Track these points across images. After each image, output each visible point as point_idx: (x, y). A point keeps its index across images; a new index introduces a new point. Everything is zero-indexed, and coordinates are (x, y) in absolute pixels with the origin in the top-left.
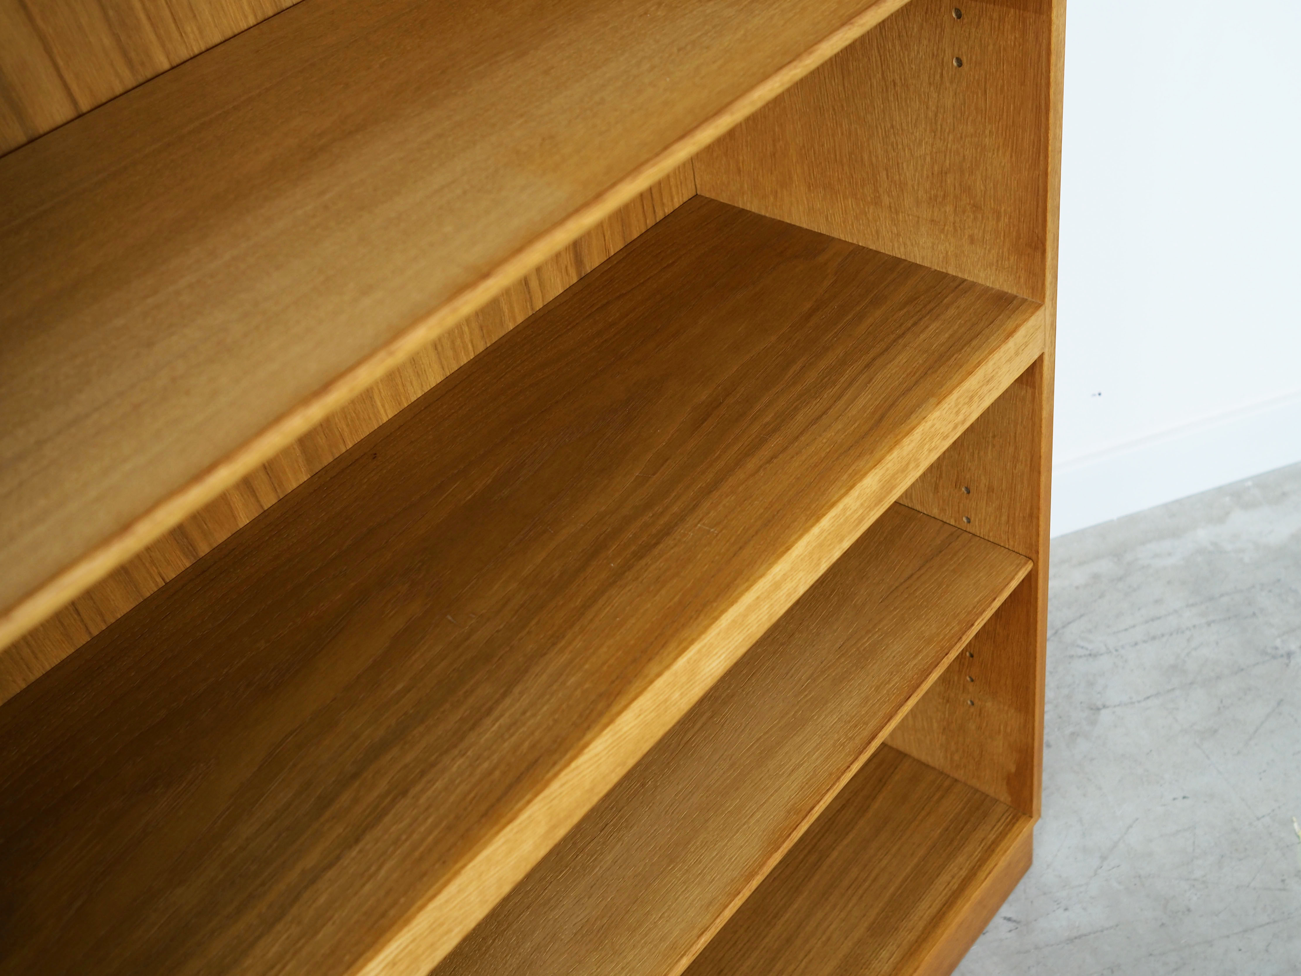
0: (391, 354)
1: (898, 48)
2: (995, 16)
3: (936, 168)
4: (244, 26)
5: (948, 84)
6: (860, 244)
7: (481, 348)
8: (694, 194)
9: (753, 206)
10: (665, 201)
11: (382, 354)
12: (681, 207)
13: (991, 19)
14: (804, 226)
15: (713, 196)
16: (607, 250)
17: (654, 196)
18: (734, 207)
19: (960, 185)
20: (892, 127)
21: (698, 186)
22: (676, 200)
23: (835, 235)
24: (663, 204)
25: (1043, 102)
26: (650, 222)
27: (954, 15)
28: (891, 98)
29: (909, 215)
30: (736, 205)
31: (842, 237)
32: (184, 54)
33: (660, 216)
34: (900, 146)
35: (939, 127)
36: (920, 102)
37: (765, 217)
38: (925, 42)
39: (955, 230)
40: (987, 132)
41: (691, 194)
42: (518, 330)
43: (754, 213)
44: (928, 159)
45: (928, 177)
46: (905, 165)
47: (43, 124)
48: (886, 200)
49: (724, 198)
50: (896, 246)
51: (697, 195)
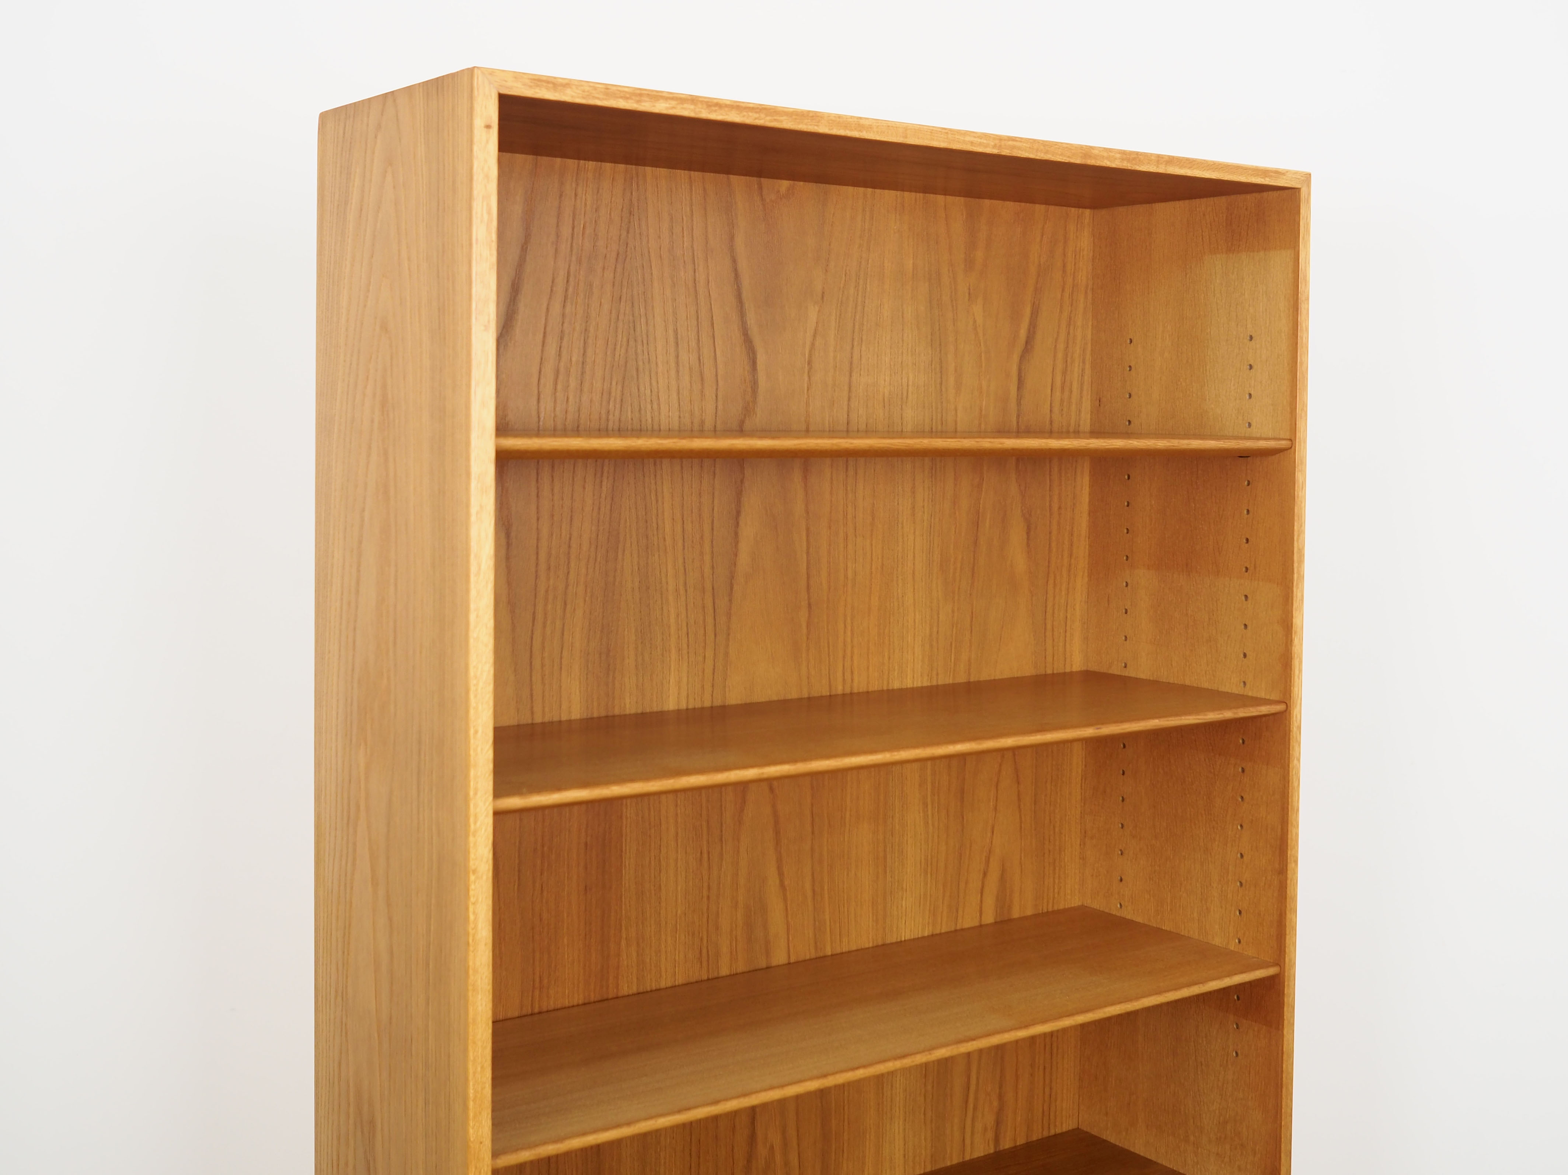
0: (930, 1054)
1: (1205, 1042)
2: (1256, 1029)
3: (1221, 1118)
4: (867, 946)
5: (1230, 1066)
6: (1175, 1169)
7: (928, 1169)
8: (1076, 1127)
9: (1112, 1139)
10: (1057, 1123)
11: (927, 1053)
12: (1066, 1132)
13: (1254, 1030)
14: (1142, 1154)
15: (1088, 1130)
16: (1015, 1140)
17: (1051, 1117)
18: (1100, 1138)
19: (1234, 1131)
20: (1199, 1090)
21: (1080, 1124)
22: (1064, 1125)
23: (1159, 1161)
24: (1055, 1126)
25: (1280, 1081)
26: (1046, 1134)
27: (1235, 1026)
28: (1199, 1073)
29: (1204, 1150)
30: (1102, 1137)
31: (1164, 1163)
32: (838, 951)
33: (1052, 1132)
34: (1202, 1103)
35: (1224, 1093)
36: (1215, 1076)
37: (1119, 1146)
38: (1219, 1041)
39: (1230, 1161)
40: (1250, 1098)
41: (1075, 1126)
42: (952, 1167)
43: (1112, 1143)
44: (1217, 1112)
45: (1216, 1124)
46: (1204, 1115)
47: (775, 962)
48: (1192, 1138)
49: (1095, 1132)
50: (1196, 1170)
51: (1078, 1128)
